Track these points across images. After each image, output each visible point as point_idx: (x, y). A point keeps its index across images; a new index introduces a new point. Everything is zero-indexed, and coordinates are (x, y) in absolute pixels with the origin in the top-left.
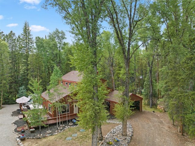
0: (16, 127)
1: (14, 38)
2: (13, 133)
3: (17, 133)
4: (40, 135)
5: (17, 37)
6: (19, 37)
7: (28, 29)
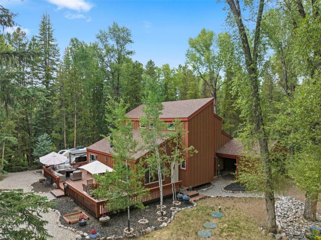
0: (60, 215)
1: (24, 42)
2: (60, 229)
3: (69, 228)
4: (129, 230)
5: (30, 40)
6: (34, 40)
7: (49, 27)
